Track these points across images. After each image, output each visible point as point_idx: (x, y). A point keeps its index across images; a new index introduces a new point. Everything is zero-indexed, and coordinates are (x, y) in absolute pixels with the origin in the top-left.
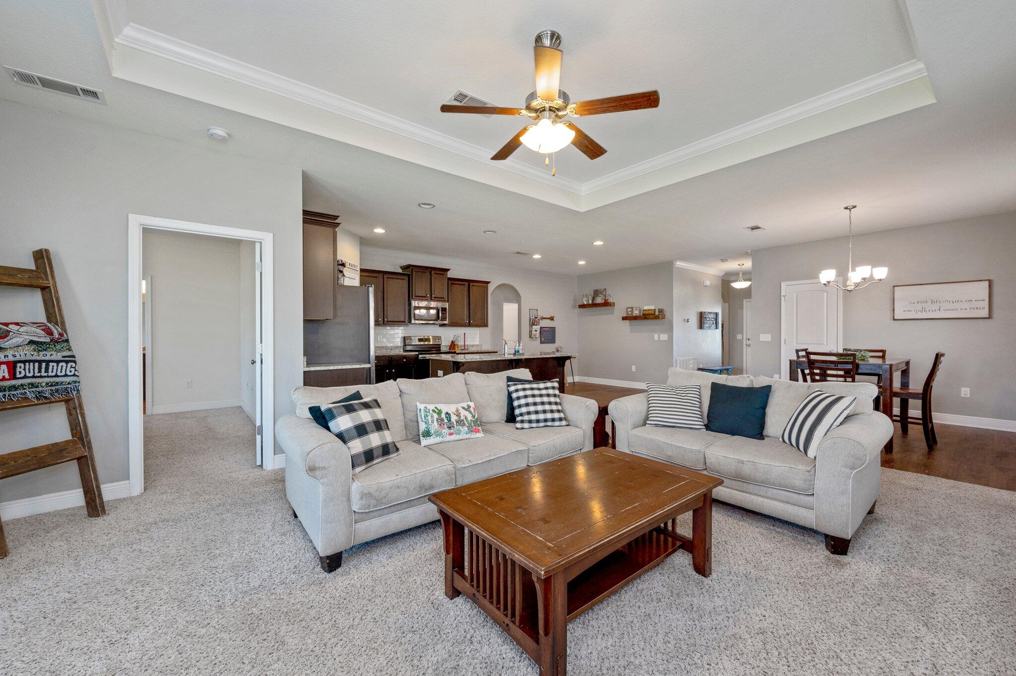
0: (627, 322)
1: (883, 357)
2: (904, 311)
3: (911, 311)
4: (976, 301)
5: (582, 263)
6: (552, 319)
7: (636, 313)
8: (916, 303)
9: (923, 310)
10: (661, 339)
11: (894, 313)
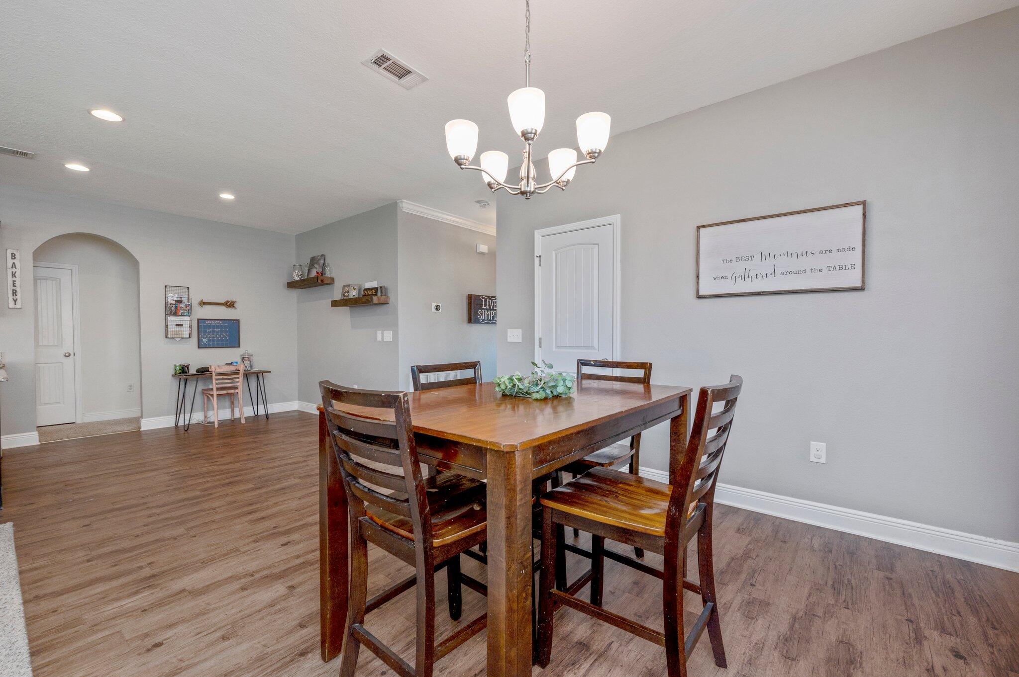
0: (346, 310)
1: (645, 381)
2: (715, 279)
3: (726, 278)
4: (838, 250)
5: (227, 196)
6: (230, 305)
7: (354, 293)
8: (734, 260)
9: (746, 275)
10: (385, 340)
11: (698, 283)
